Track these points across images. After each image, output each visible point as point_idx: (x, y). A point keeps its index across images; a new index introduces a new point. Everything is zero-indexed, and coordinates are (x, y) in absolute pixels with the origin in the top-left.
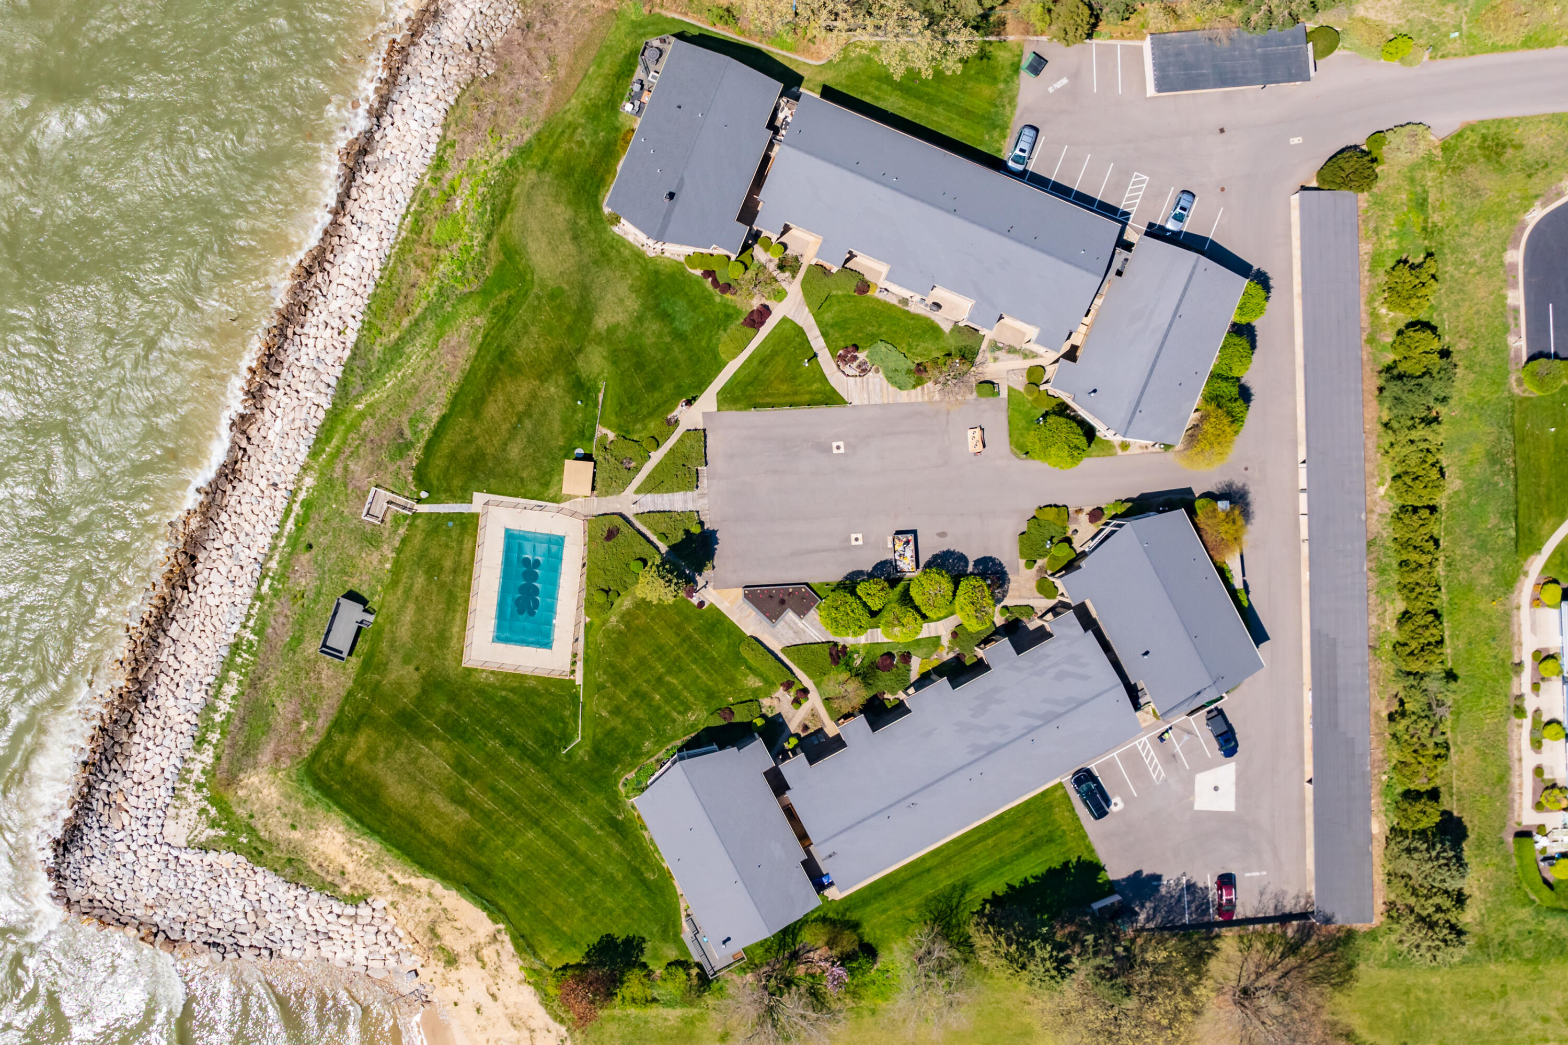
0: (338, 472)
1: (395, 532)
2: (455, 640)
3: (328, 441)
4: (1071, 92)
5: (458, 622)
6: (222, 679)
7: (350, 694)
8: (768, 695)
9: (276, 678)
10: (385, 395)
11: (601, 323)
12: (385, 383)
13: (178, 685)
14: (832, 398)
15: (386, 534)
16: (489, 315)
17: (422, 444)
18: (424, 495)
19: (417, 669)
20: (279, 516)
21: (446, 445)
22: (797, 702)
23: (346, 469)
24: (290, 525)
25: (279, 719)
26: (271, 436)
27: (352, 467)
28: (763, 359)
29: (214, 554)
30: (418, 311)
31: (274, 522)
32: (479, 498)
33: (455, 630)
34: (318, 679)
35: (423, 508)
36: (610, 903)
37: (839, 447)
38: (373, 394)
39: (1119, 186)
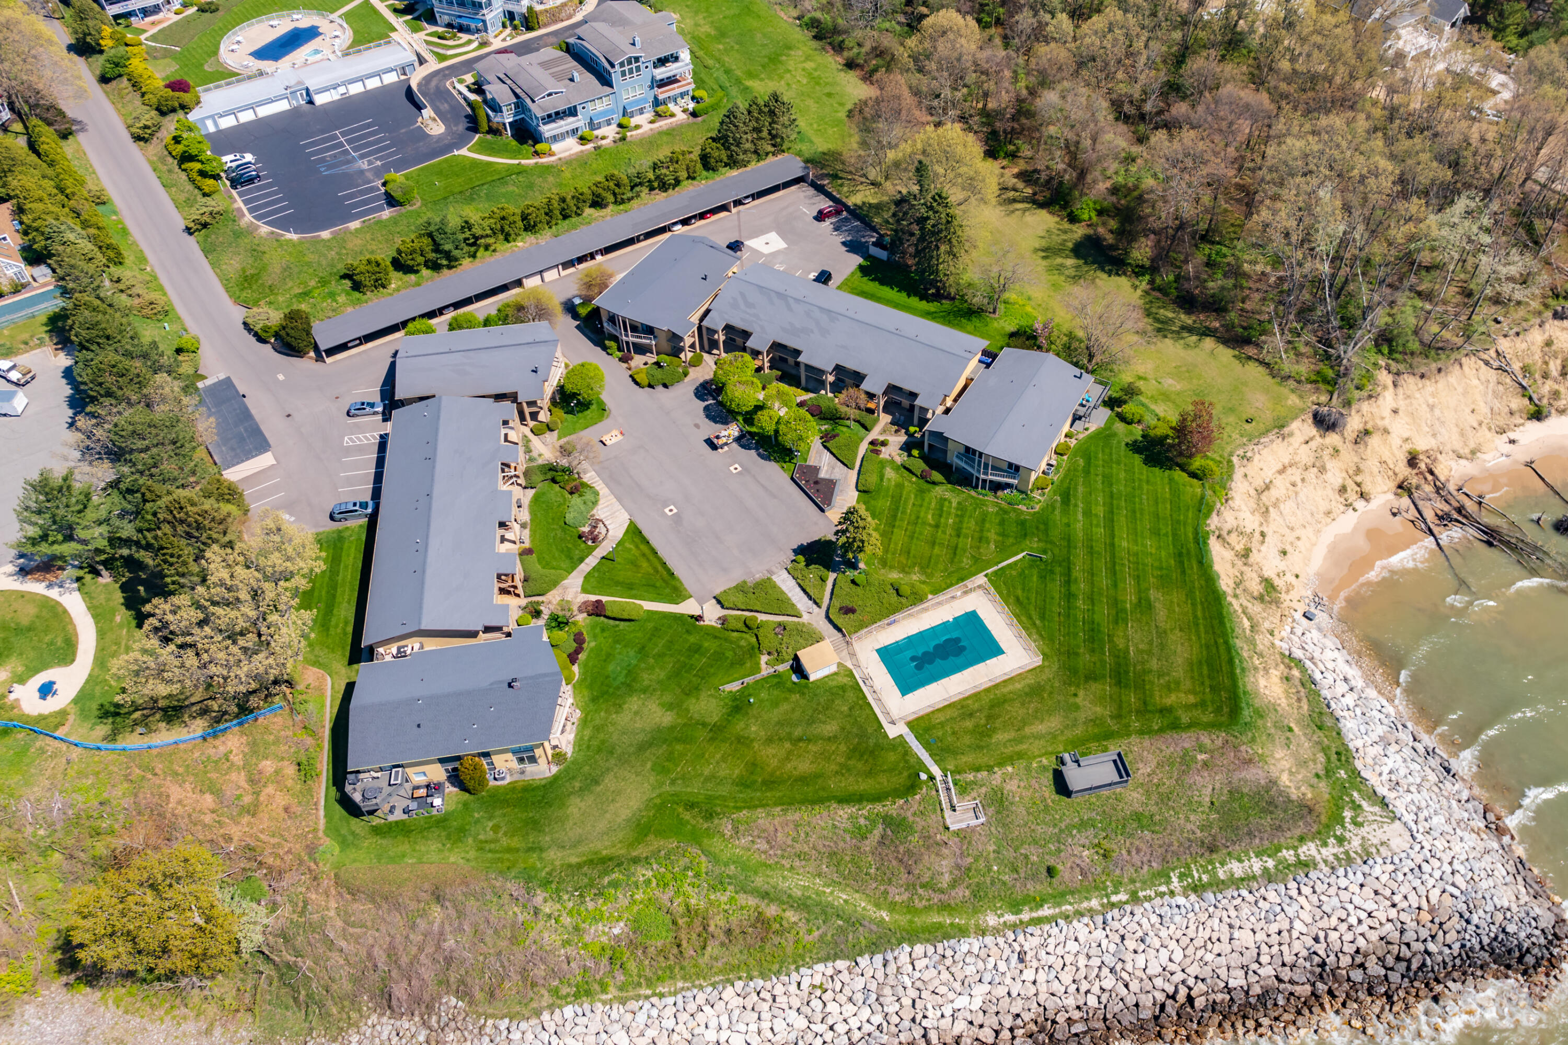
0: (962, 892)
1: (974, 783)
2: (1028, 681)
3: (940, 926)
4: (289, 506)
5: (1010, 687)
6: (1235, 882)
7: (1141, 733)
8: (892, 461)
9: (1187, 819)
10: (857, 896)
11: (667, 719)
12: (846, 901)
13: (1279, 933)
14: (634, 532)
15: (983, 790)
16: (716, 821)
17: (878, 808)
18: (924, 776)
19: (1075, 695)
20: (1046, 927)
21: (865, 785)
22: (884, 444)
23: (954, 884)
24: (1046, 911)
25: (1218, 786)
26: (977, 1004)
27: (947, 878)
28: (629, 588)
29: (1134, 986)
30: (752, 901)
31: (1055, 930)
32: (892, 732)
33: (1018, 686)
34: (1154, 772)
35: (936, 771)
36: (1122, 475)
37: (670, 510)
38: (864, 909)
39: (360, 449)
